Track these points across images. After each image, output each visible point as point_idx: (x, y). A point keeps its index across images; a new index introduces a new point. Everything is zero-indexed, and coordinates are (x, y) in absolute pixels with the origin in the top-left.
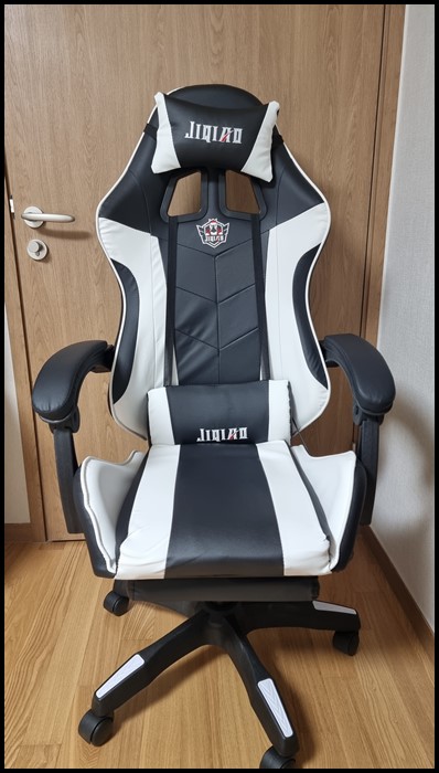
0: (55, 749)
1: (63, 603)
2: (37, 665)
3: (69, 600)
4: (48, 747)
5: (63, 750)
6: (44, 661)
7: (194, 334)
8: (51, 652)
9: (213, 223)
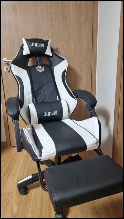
0: (10, 194)
1: (14, 161)
2: (7, 175)
3: (16, 160)
4: (9, 193)
5: (12, 194)
6: (9, 174)
7: (39, 93)
8: (10, 172)
9: (40, 67)
